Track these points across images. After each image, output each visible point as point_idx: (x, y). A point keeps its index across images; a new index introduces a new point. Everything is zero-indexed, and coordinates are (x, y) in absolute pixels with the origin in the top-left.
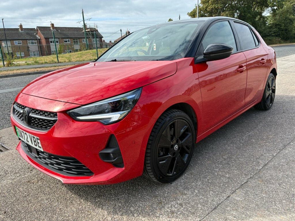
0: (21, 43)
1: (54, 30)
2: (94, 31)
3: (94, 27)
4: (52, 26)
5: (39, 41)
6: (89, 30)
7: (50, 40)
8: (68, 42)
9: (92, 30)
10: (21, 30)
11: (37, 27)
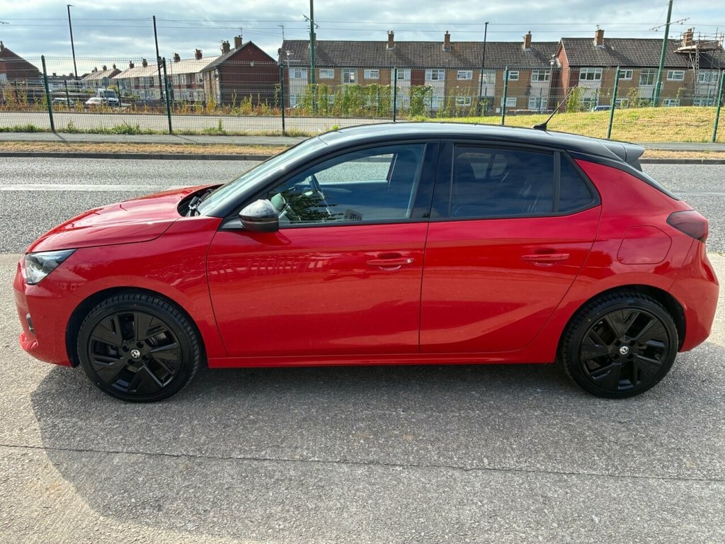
0: (516, 77)
1: (600, 46)
2: (712, 49)
3: (714, 39)
4: (598, 37)
5: (557, 74)
6: (694, 47)
7: (582, 71)
8: (625, 78)
9: (704, 48)
10: (526, 45)
11: (563, 39)
